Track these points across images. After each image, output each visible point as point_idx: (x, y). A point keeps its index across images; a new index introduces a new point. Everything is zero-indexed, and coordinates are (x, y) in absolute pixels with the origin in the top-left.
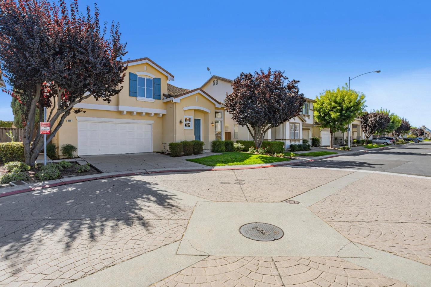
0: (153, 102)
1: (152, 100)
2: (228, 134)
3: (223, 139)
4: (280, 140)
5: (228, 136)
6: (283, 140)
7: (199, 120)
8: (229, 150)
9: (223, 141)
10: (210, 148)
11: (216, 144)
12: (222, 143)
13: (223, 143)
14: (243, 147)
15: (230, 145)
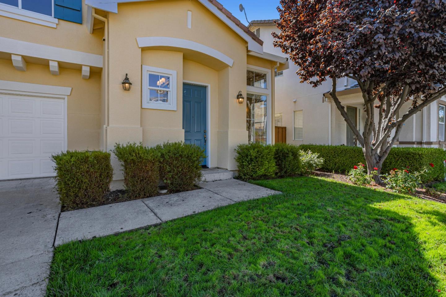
0: (55, 26)
1: (50, 20)
2: (281, 132)
3: (270, 140)
4: (413, 143)
5: (280, 135)
6: (421, 143)
7: (205, 87)
8: (286, 172)
9: (268, 147)
10: (230, 164)
11: (247, 156)
12: (266, 151)
13: (268, 154)
14: (322, 160)
15: (291, 157)
